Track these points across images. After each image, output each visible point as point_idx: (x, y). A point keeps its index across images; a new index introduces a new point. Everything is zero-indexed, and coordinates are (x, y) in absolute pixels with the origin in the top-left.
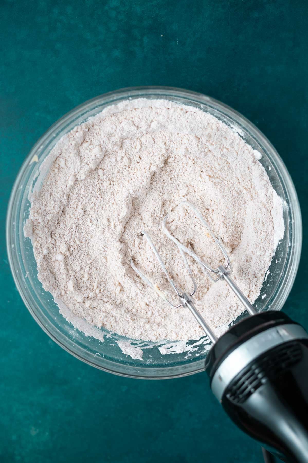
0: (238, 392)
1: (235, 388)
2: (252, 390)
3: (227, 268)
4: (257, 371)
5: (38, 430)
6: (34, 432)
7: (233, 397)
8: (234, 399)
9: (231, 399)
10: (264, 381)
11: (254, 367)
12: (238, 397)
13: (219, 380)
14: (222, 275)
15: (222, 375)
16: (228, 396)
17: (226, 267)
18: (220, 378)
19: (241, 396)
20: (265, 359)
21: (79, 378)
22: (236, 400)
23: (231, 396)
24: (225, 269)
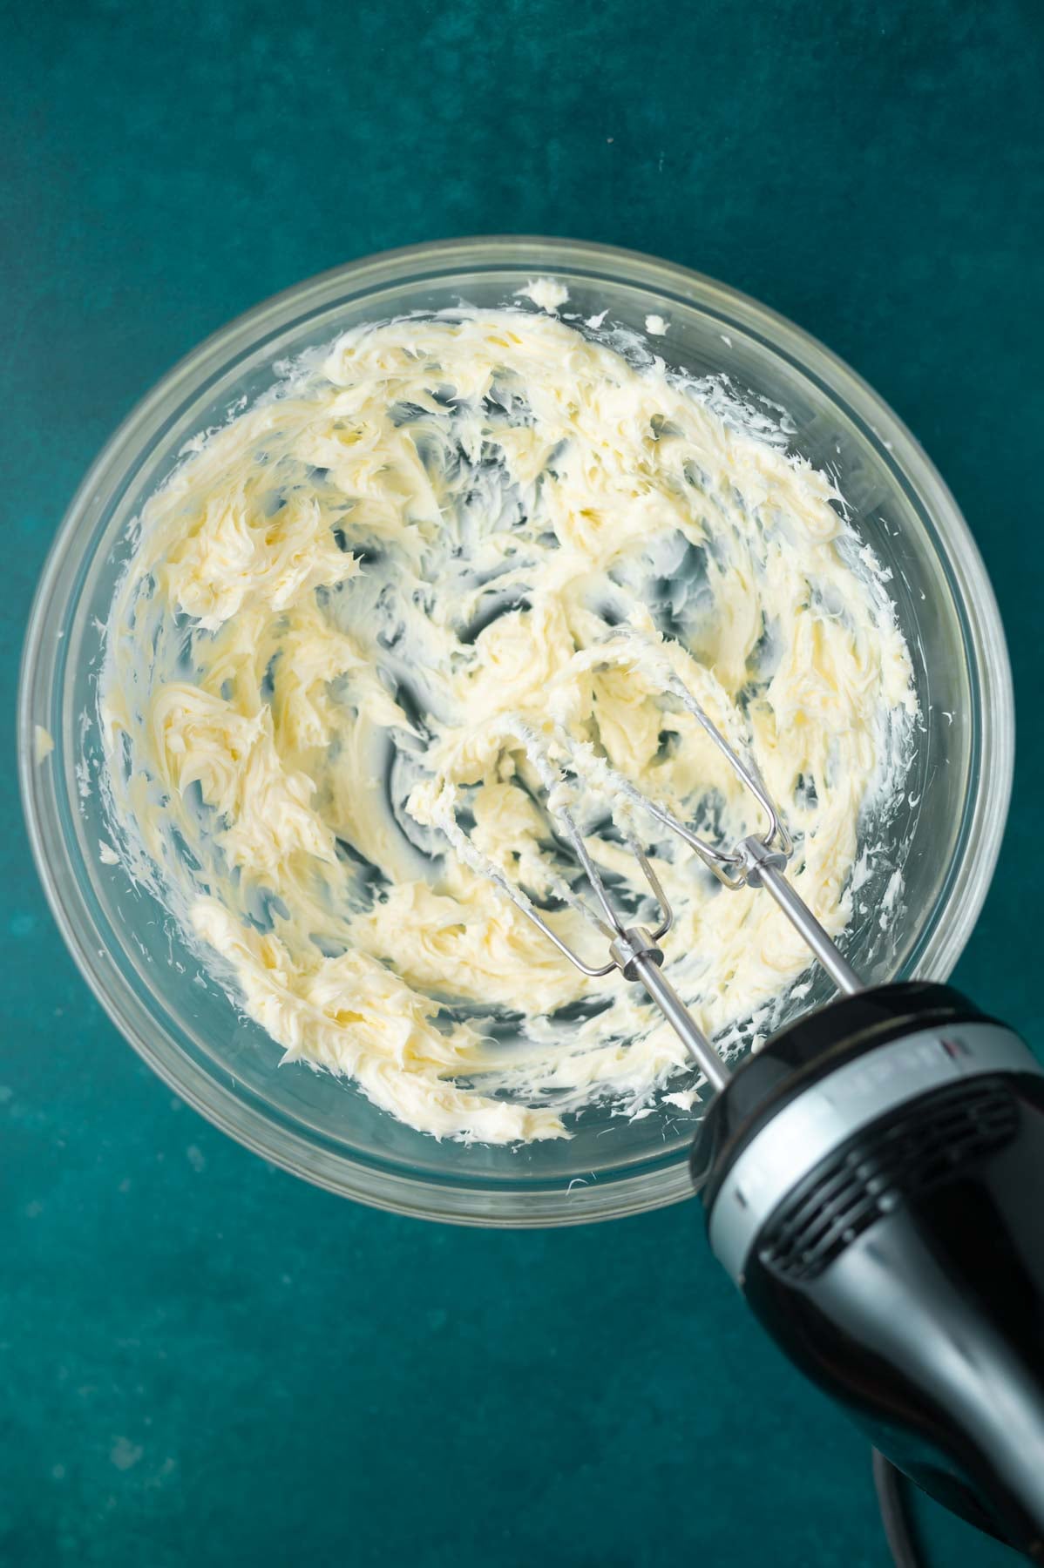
0: (801, 1242)
1: (789, 1229)
2: (848, 1235)
3: (769, 843)
4: (863, 1172)
5: (139, 1451)
6: (125, 1455)
7: (781, 1261)
8: (785, 1268)
9: (775, 1268)
10: (886, 1203)
11: (853, 1158)
12: (800, 1260)
13: (735, 1205)
14: (755, 868)
15: (747, 1191)
16: (765, 1256)
17: (766, 841)
18: (740, 1198)
19: (809, 1256)
20: (894, 1133)
21: (286, 1279)
22: (794, 1268)
23: (775, 1258)
24: (763, 850)
